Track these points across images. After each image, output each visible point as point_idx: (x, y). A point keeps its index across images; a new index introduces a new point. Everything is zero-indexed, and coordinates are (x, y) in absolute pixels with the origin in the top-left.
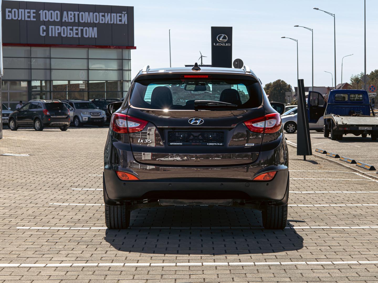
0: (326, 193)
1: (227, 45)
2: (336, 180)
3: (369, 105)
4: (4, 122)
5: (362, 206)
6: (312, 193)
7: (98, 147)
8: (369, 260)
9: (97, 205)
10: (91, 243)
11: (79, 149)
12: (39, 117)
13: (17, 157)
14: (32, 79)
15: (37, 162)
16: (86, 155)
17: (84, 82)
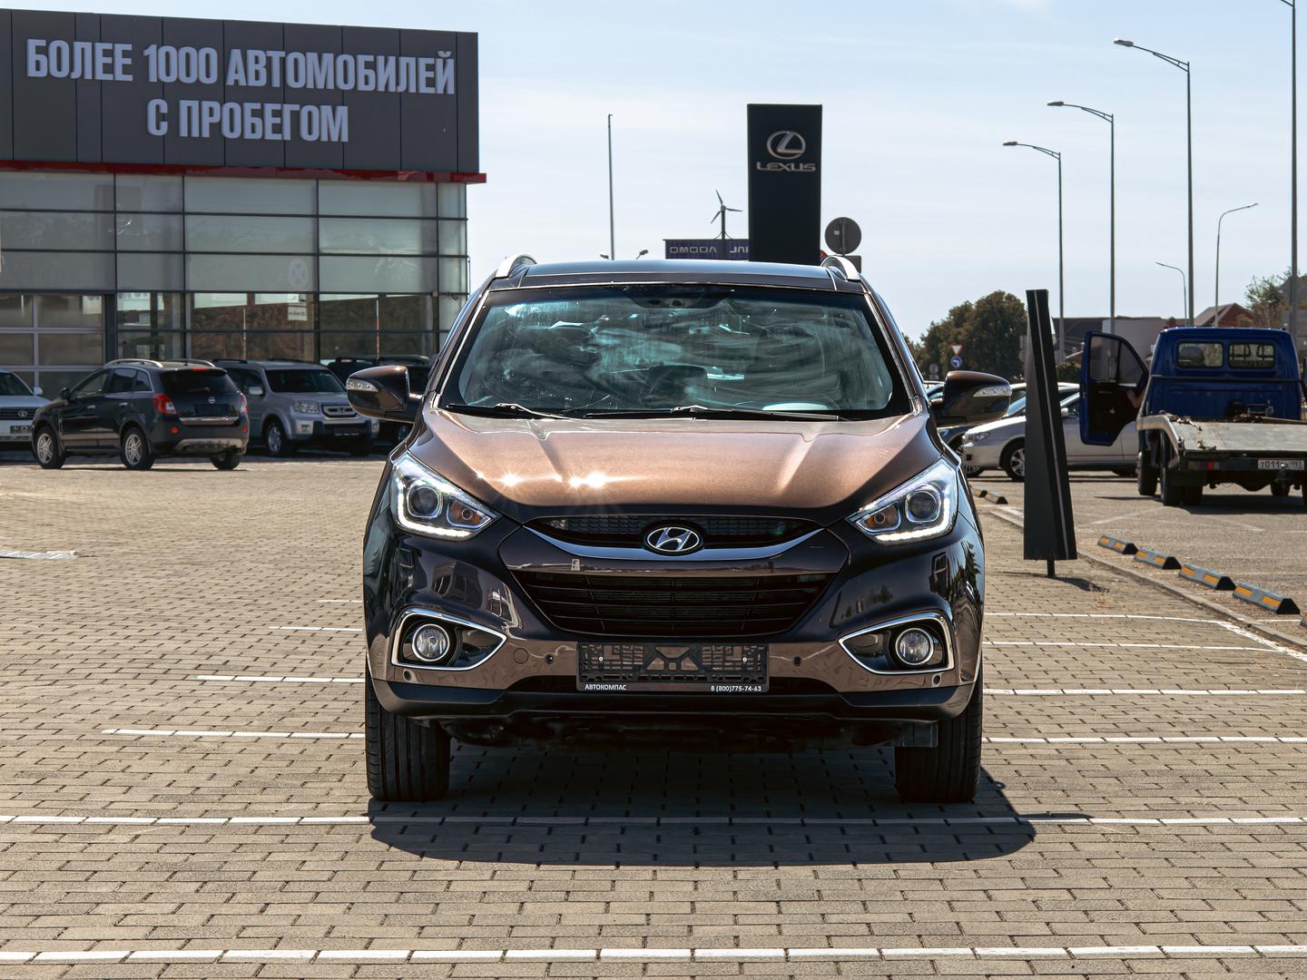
0: (1102, 695)
1: (801, 169)
2: (1145, 648)
3: (1296, 382)
4: (19, 437)
5: (1218, 743)
6: (1054, 695)
7: (328, 527)
8: (1200, 943)
9: (272, 737)
10: (217, 876)
11: (259, 535)
12: (137, 421)
13: (28, 563)
14: (119, 287)
15: (96, 581)
16: (278, 557)
17: (304, 297)
